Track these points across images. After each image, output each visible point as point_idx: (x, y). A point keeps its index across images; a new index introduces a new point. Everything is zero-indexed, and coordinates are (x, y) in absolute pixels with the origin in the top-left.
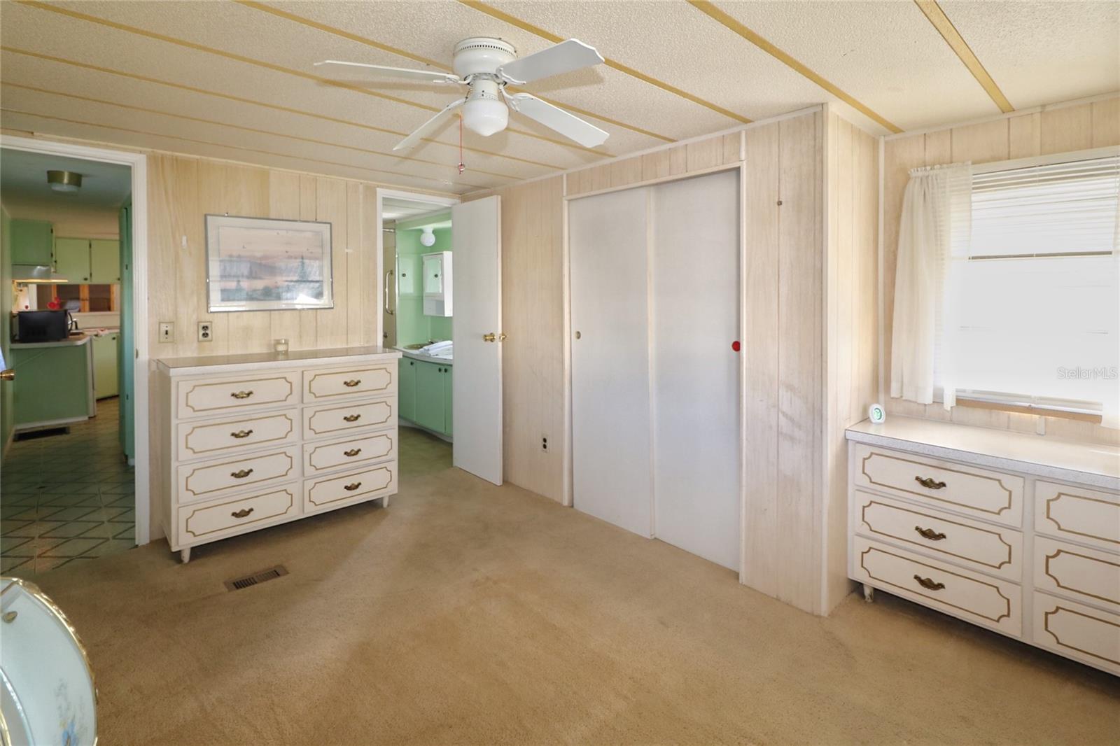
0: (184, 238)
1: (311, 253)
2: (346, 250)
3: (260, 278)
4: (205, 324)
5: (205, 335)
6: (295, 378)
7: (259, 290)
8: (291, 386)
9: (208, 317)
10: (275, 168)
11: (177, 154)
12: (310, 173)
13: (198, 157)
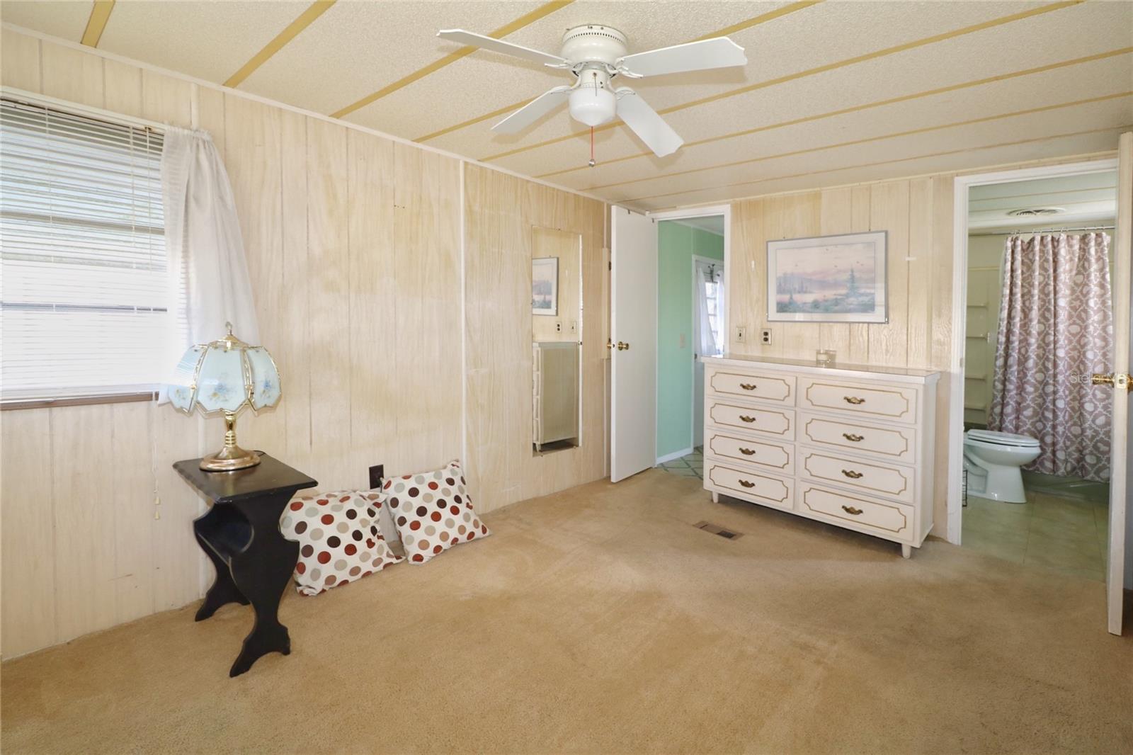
0: (753, 263)
1: (862, 265)
2: (907, 259)
3: (810, 292)
4: (766, 331)
5: (766, 340)
6: (791, 381)
7: (809, 303)
8: (789, 388)
9: (770, 325)
10: (825, 188)
11: (748, 198)
12: (862, 183)
13: (762, 196)
